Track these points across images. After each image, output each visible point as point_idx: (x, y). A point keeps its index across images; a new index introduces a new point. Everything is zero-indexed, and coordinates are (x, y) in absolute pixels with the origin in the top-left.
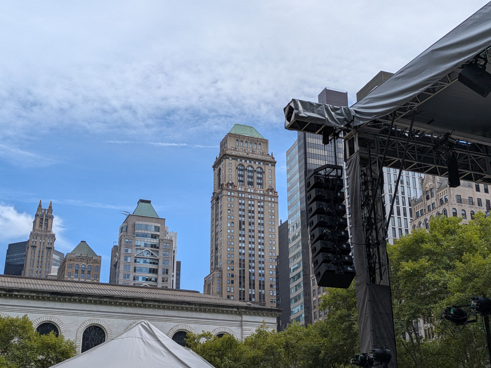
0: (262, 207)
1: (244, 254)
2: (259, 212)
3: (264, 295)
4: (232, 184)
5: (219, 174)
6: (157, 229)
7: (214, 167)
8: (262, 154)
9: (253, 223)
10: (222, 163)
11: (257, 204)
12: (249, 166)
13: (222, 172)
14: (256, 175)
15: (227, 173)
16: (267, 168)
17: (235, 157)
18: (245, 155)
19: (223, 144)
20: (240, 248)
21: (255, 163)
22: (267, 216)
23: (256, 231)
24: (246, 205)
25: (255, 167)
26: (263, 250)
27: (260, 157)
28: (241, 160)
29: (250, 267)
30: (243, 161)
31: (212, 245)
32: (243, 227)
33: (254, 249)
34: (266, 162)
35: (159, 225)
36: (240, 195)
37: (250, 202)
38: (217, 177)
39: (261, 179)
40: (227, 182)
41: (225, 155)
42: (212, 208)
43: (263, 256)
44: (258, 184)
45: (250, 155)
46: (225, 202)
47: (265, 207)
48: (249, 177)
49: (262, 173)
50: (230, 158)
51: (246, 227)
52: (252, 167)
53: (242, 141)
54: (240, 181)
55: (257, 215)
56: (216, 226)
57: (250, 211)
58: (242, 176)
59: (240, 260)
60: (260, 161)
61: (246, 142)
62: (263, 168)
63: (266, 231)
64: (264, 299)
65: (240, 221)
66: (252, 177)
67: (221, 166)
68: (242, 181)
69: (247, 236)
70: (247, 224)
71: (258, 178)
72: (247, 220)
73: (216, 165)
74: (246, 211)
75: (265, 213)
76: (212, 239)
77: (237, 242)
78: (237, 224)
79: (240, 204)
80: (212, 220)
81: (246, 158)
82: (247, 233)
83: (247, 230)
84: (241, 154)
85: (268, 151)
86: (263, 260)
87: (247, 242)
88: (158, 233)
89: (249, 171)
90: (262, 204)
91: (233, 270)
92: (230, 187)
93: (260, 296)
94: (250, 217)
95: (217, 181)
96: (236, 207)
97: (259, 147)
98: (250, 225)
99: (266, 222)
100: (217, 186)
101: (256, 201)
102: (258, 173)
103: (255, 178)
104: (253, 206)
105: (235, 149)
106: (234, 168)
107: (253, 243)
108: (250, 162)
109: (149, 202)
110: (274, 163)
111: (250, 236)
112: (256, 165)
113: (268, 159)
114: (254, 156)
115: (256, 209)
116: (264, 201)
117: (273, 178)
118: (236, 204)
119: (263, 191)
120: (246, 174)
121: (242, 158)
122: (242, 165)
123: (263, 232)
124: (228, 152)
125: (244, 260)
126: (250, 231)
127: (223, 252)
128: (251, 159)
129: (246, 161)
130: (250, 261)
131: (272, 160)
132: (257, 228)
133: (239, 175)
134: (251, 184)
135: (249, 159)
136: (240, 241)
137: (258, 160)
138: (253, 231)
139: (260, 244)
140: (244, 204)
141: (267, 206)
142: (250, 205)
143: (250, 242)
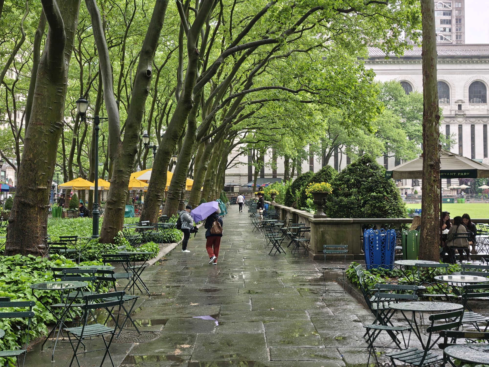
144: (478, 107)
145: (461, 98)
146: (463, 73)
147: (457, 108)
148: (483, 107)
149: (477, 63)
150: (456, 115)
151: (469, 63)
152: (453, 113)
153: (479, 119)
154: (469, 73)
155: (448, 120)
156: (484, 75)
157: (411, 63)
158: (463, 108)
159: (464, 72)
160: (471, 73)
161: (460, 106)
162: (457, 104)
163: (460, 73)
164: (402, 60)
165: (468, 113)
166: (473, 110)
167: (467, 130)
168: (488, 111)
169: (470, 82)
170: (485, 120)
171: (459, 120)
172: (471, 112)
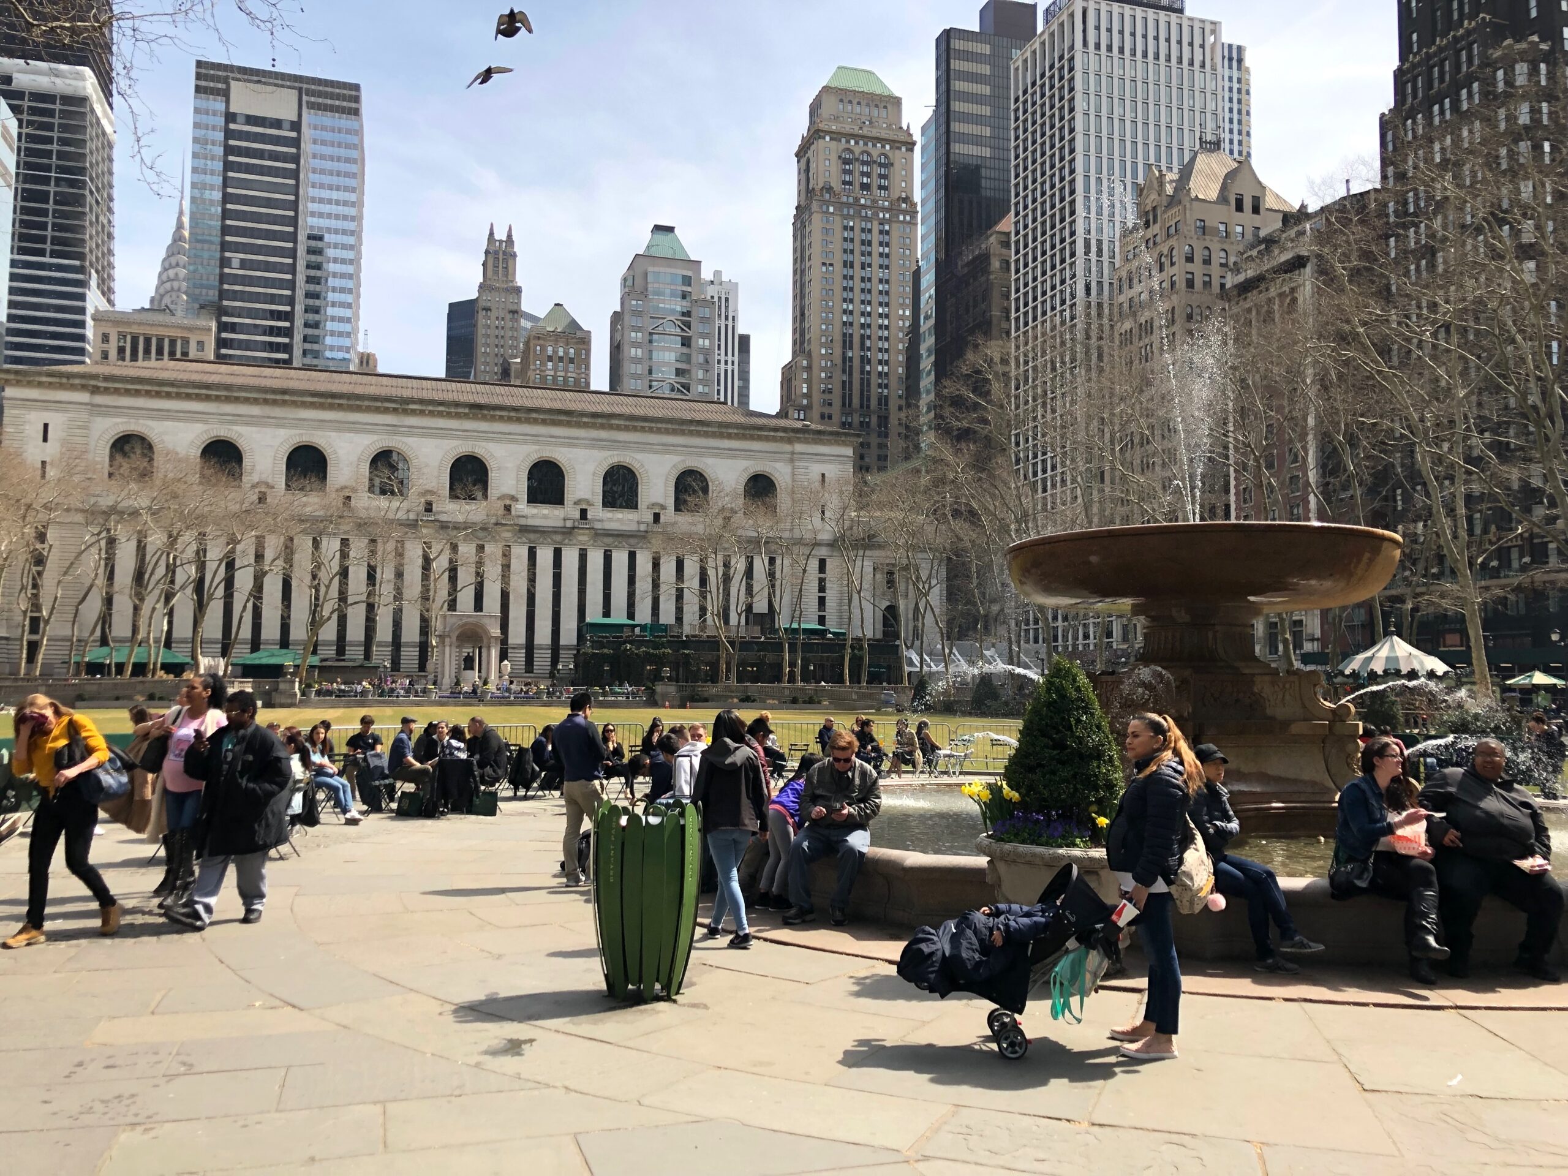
0: (887, 233)
1: (851, 324)
2: (881, 244)
3: (886, 397)
4: (830, 189)
5: (807, 170)
6: (687, 280)
7: (798, 155)
8: (890, 126)
9: (870, 265)
10: (813, 148)
11: (876, 228)
12: (863, 152)
13: (813, 166)
14: (876, 170)
15: (821, 168)
16: (898, 156)
17: (836, 136)
18: (856, 130)
19: (813, 109)
20: (845, 312)
21: (874, 145)
22: (895, 250)
23: (875, 280)
24: (857, 230)
25: (875, 153)
26: (887, 316)
27: (883, 134)
28: (848, 142)
29: (862, 348)
30: (852, 142)
31: (794, 308)
32: (850, 272)
33: (869, 314)
34: (896, 144)
35: (689, 273)
36: (845, 211)
37: (863, 225)
38: (803, 176)
39: (885, 177)
40: (821, 185)
41: (817, 131)
42: (795, 237)
43: (887, 328)
44: (881, 187)
45: (865, 131)
46: (816, 223)
47: (893, 233)
48: (863, 174)
49: (889, 165)
50: (828, 138)
51: (858, 272)
52: (869, 154)
53: (850, 102)
55: (877, 249)
56: (803, 272)
57: (863, 243)
58: (850, 172)
59: (844, 335)
60: (883, 141)
61: (859, 103)
62: (890, 155)
63: (893, 280)
64: (886, 404)
65: (845, 262)
66: (867, 175)
67: (810, 154)
68: (850, 183)
69: (857, 290)
70: (857, 266)
71: (881, 176)
72: (857, 259)
73: (801, 153)
74: (857, 242)
75: (893, 244)
76: (795, 297)
77: (838, 301)
78: (838, 268)
79: (845, 228)
80: (795, 260)
81: (858, 137)
82: (858, 285)
83: (857, 279)
84: (848, 128)
85: (900, 121)
86: (886, 333)
87: (857, 301)
88: (689, 289)
89: (864, 163)
90: (887, 227)
91: (830, 353)
92: (827, 196)
93: (880, 400)
94: (863, 254)
95: (803, 182)
96: (839, 234)
97: (883, 113)
98: (863, 268)
99: (895, 262)
100: (803, 192)
101: (875, 223)
102: (881, 165)
103: (875, 176)
104: (870, 231)
105: (836, 119)
106: (834, 157)
107: (869, 303)
108: (866, 144)
109: (670, 229)
110: (910, 146)
111: (863, 290)
112: (876, 151)
113: (902, 137)
114: (874, 133)
115: (876, 238)
116: (889, 221)
117: (908, 176)
118: (838, 228)
119: (891, 203)
120: (858, 168)
121: (850, 136)
122: (850, 151)
123: (887, 282)
124: (822, 126)
125: (851, 335)
126: (863, 280)
127: (814, 322)
128: (866, 139)
129: (857, 143)
130: (862, 337)
131: (907, 139)
133: (845, 172)
134: (865, 187)
135: (863, 137)
136: (845, 300)
137: (879, 140)
138: (870, 280)
139: (881, 304)
140: (852, 228)
141: (896, 231)
142: (863, 230)
143: (863, 302)
144: (620, 516)
145: (586, 495)
146: (592, 447)
147: (578, 516)
148: (630, 516)
149: (619, 428)
150: (574, 528)
151: (603, 427)
152: (569, 524)
153: (620, 539)
154: (603, 448)
155: (558, 538)
156: (632, 454)
157: (484, 418)
158: (589, 516)
159: (595, 444)
160: (609, 449)
161: (584, 513)
162: (579, 507)
163: (586, 447)
164: (467, 411)
165: (598, 525)
166: (610, 520)
167: (595, 560)
168: (639, 523)
169: (605, 467)
170: (633, 541)
171: (581, 538)
172: (608, 526)
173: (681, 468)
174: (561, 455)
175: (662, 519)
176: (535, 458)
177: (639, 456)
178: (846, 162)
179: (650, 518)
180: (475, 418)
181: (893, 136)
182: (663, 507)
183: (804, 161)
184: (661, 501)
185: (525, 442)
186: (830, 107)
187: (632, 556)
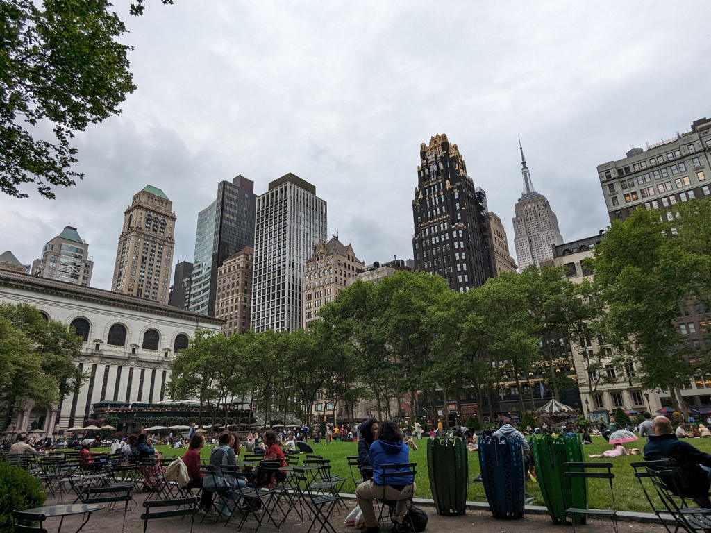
0: (162, 249)
1: (143, 281)
2: (159, 252)
4: (140, 228)
5: (130, 219)
6: (82, 251)
7: (126, 213)
8: (167, 211)
9: (153, 260)
10: (133, 211)
11: (157, 246)
12: (155, 218)
13: (133, 218)
14: (160, 225)
15: (138, 220)
16: (169, 222)
17: (146, 209)
18: (154, 208)
19: (135, 198)
20: (141, 276)
21: (160, 216)
22: (164, 256)
23: (155, 266)
24: (150, 246)
26: (158, 280)
27: (164, 213)
29: (146, 291)
30: (151, 213)
31: (115, 270)
32: (144, 261)
34: (168, 217)
35: (83, 249)
36: (146, 237)
37: (152, 244)
38: (128, 221)
39: (163, 228)
40: (136, 226)
41: (136, 206)
42: (120, 243)
43: (157, 285)
44: (161, 232)
45: (157, 210)
46: (131, 241)
47: (164, 249)
48: (154, 225)
49: (165, 224)
50: (141, 209)
51: (148, 261)
52: (158, 219)
53: (152, 198)
54: (147, 227)
55: (156, 254)
56: (122, 258)
57: (152, 251)
58: (149, 224)
59: (139, 285)
61: (155, 200)
62: (166, 221)
65: (143, 257)
66: (157, 226)
67: (132, 213)
68: (149, 228)
69: (147, 268)
70: (148, 259)
71: (161, 228)
72: (148, 257)
73: (128, 212)
74: (149, 250)
75: (164, 253)
76: (116, 267)
77: (138, 271)
78: (140, 258)
79: (145, 244)
80: (119, 252)
81: (154, 212)
82: (147, 266)
83: (147, 264)
84: (150, 207)
85: (171, 210)
86: (156, 287)
87: (146, 272)
88: (81, 255)
89: (155, 221)
90: (162, 246)
91: (132, 291)
92: (138, 231)
94: (151, 255)
95: (127, 224)
96: (142, 246)
97: (165, 205)
98: (150, 260)
99: (164, 260)
100: (127, 227)
101: (157, 245)
102: (162, 224)
103: (159, 227)
104: (155, 247)
105: (146, 203)
106: (143, 216)
107: (151, 274)
108: (157, 215)
109: (75, 229)
110: (174, 219)
111: (149, 269)
112: (160, 218)
113: (170, 215)
114: (161, 211)
115: (157, 250)
117: (172, 229)
118: (142, 243)
119: (164, 238)
120: (152, 223)
121: (151, 210)
122: (150, 216)
123: (160, 267)
124: (139, 204)
125: (142, 285)
126: (150, 265)
129: (153, 214)
130: (147, 287)
131: (173, 216)
132: (156, 263)
133: (147, 223)
134: (154, 230)
135: (156, 212)
136: (141, 271)
137: (163, 215)
138: (152, 265)
139: (156, 275)
140: (148, 245)
141: (165, 248)
142: (152, 246)
143: (149, 273)
144: (116, 349)
145: (101, 338)
146: (106, 314)
147: (94, 348)
148: (120, 349)
149: (121, 307)
150: (92, 353)
151: (114, 305)
152: (89, 352)
153: (115, 360)
154: (113, 315)
155: (83, 358)
156: (127, 320)
157: (52, 294)
158: (100, 348)
159: (108, 313)
160: (115, 316)
161: (98, 346)
162: (95, 343)
163: (104, 314)
164: (43, 289)
165: (104, 353)
166: (110, 351)
167: (101, 369)
168: (125, 353)
169: (112, 324)
170: (121, 362)
171: (94, 359)
172: (108, 353)
173: (148, 328)
174: (89, 316)
175: (136, 352)
176: (76, 316)
177: (129, 321)
178: (148, 219)
179: (130, 351)
180: (47, 293)
181: (167, 214)
182: (137, 346)
183: (128, 216)
184: (137, 343)
185: (72, 308)
186: (143, 199)
187: (120, 368)
